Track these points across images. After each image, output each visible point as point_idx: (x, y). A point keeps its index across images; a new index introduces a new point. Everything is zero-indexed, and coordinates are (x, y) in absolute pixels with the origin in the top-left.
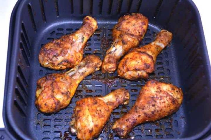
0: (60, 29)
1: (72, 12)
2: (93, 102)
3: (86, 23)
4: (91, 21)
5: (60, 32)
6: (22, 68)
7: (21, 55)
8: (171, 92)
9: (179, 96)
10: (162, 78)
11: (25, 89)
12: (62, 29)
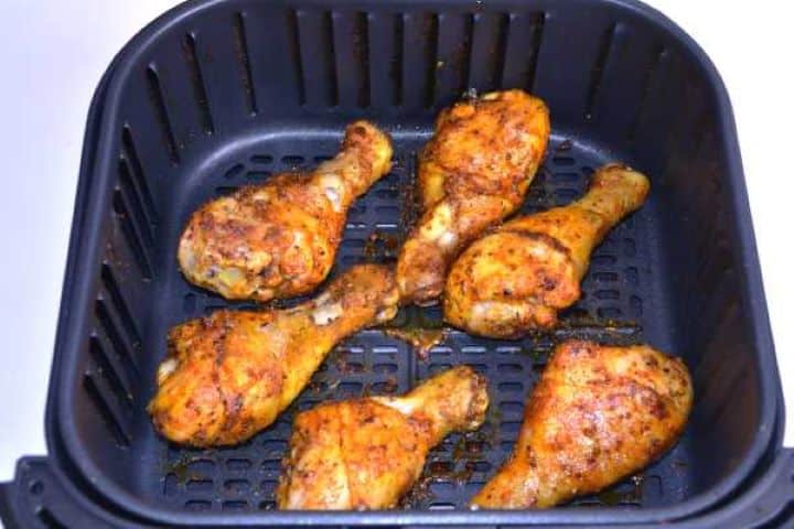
0: (261, 156)
1: (302, 101)
2: (356, 416)
3: (353, 145)
4: (370, 141)
5: (261, 167)
6: (120, 278)
7: (116, 231)
8: (646, 375)
9: (676, 386)
10: (612, 326)
11: (132, 354)
12: (268, 159)
